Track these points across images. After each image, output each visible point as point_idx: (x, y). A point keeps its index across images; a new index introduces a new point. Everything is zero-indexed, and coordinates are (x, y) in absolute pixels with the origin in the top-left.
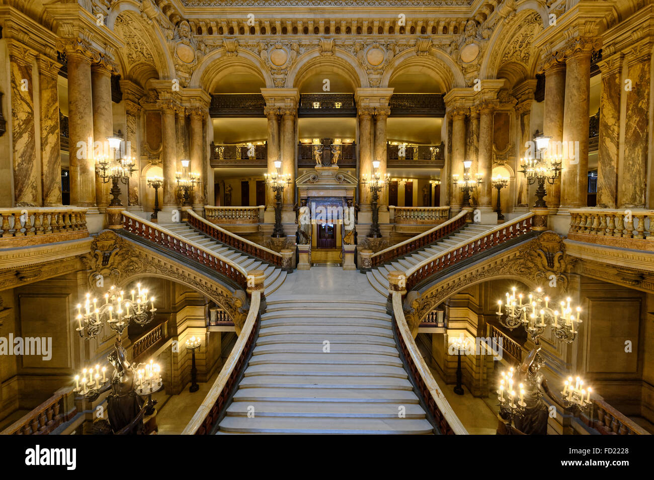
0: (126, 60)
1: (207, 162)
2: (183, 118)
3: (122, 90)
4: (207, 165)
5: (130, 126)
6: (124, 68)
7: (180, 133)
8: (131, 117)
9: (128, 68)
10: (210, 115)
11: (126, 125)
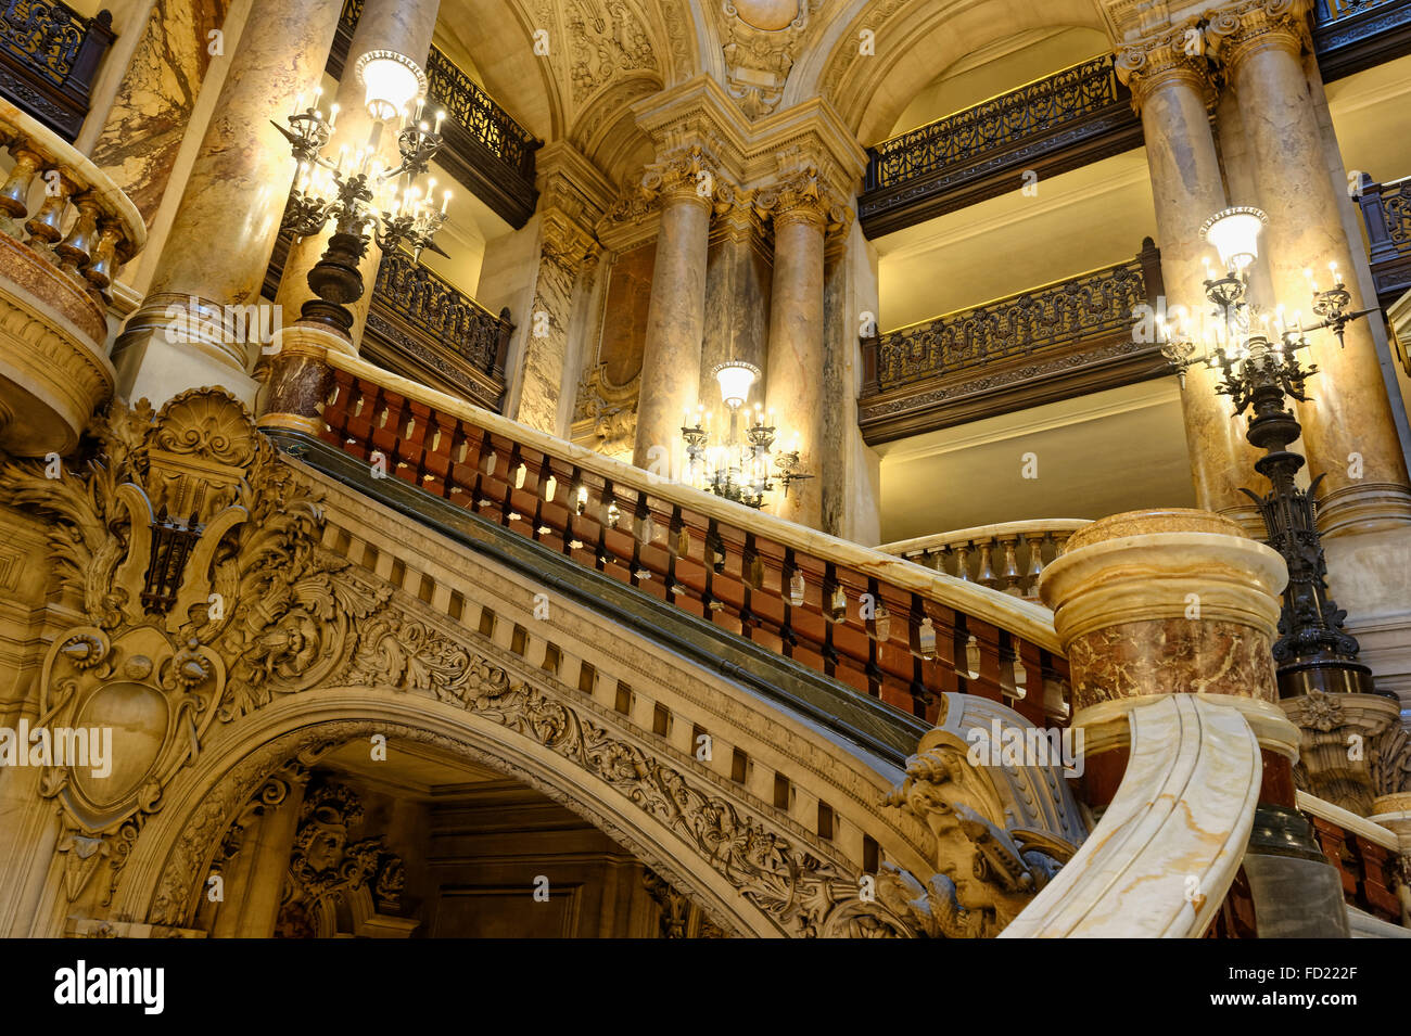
0: (567, 91)
1: (841, 412)
2: (745, 236)
3: (540, 184)
4: (841, 425)
5: (549, 297)
6: (556, 118)
7: (725, 292)
8: (555, 271)
9: (572, 115)
10: (862, 221)
11: (533, 294)
